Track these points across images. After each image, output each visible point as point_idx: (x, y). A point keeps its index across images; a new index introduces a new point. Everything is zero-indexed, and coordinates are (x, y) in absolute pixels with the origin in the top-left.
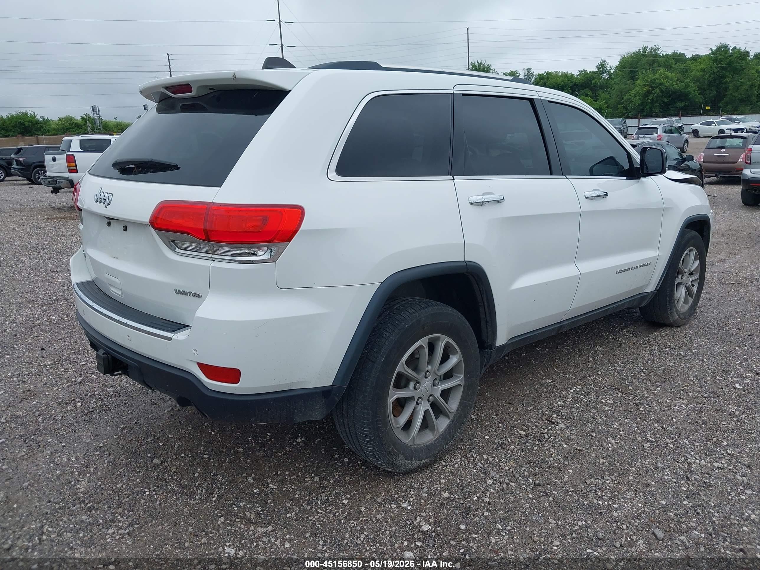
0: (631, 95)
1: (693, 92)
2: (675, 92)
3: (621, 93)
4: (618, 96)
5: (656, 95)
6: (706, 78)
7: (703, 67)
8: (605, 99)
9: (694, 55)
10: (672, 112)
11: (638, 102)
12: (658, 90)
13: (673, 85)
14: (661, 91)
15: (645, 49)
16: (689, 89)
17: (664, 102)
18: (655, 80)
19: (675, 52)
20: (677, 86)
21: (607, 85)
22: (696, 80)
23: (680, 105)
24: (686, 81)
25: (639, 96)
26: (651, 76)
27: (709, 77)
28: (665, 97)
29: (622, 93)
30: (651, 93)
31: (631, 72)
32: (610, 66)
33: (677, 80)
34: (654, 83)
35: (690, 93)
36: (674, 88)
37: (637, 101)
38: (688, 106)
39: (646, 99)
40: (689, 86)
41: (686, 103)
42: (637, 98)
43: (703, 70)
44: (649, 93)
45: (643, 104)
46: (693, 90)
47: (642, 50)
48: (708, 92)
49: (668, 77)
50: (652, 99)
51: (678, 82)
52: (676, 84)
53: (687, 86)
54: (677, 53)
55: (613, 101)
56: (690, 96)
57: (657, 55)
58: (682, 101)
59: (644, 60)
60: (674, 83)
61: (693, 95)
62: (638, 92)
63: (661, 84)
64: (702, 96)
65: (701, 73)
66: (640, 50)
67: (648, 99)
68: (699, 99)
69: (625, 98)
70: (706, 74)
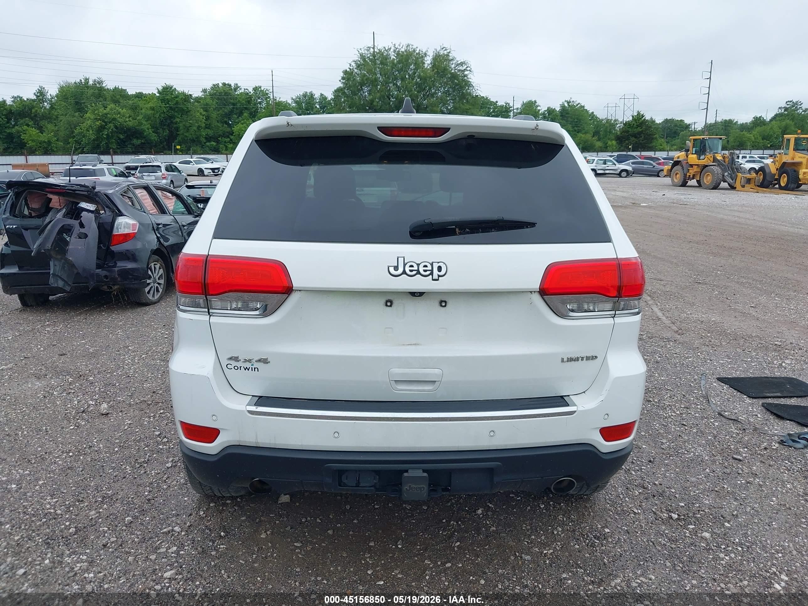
0: (83, 128)
1: (147, 130)
2: (129, 129)
3: (70, 125)
4: (67, 129)
5: (110, 130)
6: (157, 117)
7: (152, 105)
8: (53, 131)
9: (137, 92)
10: (130, 150)
11: (93, 137)
12: (111, 125)
13: (127, 122)
14: (116, 127)
15: (87, 80)
16: (142, 127)
17: (119, 139)
18: (106, 114)
19: (117, 87)
20: (131, 123)
21: (51, 115)
22: (148, 118)
23: (137, 142)
24: (138, 118)
25: (92, 131)
26: (102, 111)
27: (160, 116)
28: (120, 133)
29: (72, 127)
30: (105, 128)
31: (77, 103)
32: (51, 95)
33: (130, 117)
34: (106, 118)
35: (144, 131)
36: (127, 125)
37: (91, 134)
38: (144, 143)
39: (101, 134)
40: (142, 124)
41: (142, 141)
42: (91, 132)
43: (152, 109)
44: (101, 128)
45: (98, 138)
46: (146, 127)
47: (83, 81)
48: (161, 131)
49: (119, 113)
50: (107, 135)
51: (131, 119)
52: (129, 121)
53: (140, 124)
54: (118, 88)
55: (62, 134)
56: (145, 134)
57: (101, 89)
58: (137, 138)
59: (91, 92)
60: (127, 119)
61: (148, 133)
62: (90, 126)
63: (114, 119)
64: (156, 134)
65: (151, 112)
66: (81, 80)
67: (103, 134)
68: (154, 137)
69: (76, 132)
70: (156, 113)
